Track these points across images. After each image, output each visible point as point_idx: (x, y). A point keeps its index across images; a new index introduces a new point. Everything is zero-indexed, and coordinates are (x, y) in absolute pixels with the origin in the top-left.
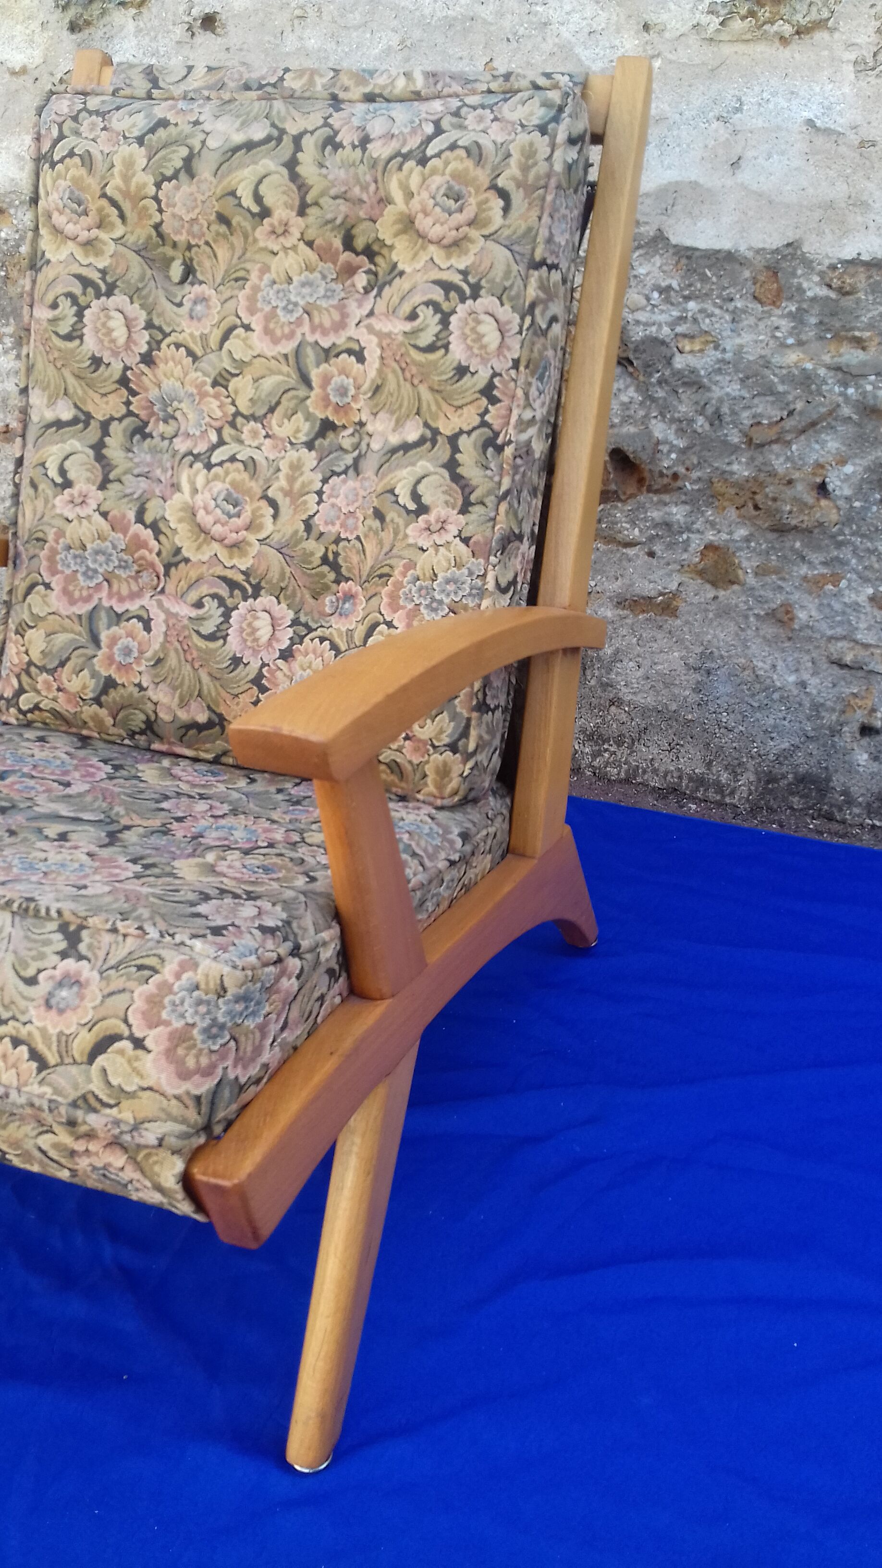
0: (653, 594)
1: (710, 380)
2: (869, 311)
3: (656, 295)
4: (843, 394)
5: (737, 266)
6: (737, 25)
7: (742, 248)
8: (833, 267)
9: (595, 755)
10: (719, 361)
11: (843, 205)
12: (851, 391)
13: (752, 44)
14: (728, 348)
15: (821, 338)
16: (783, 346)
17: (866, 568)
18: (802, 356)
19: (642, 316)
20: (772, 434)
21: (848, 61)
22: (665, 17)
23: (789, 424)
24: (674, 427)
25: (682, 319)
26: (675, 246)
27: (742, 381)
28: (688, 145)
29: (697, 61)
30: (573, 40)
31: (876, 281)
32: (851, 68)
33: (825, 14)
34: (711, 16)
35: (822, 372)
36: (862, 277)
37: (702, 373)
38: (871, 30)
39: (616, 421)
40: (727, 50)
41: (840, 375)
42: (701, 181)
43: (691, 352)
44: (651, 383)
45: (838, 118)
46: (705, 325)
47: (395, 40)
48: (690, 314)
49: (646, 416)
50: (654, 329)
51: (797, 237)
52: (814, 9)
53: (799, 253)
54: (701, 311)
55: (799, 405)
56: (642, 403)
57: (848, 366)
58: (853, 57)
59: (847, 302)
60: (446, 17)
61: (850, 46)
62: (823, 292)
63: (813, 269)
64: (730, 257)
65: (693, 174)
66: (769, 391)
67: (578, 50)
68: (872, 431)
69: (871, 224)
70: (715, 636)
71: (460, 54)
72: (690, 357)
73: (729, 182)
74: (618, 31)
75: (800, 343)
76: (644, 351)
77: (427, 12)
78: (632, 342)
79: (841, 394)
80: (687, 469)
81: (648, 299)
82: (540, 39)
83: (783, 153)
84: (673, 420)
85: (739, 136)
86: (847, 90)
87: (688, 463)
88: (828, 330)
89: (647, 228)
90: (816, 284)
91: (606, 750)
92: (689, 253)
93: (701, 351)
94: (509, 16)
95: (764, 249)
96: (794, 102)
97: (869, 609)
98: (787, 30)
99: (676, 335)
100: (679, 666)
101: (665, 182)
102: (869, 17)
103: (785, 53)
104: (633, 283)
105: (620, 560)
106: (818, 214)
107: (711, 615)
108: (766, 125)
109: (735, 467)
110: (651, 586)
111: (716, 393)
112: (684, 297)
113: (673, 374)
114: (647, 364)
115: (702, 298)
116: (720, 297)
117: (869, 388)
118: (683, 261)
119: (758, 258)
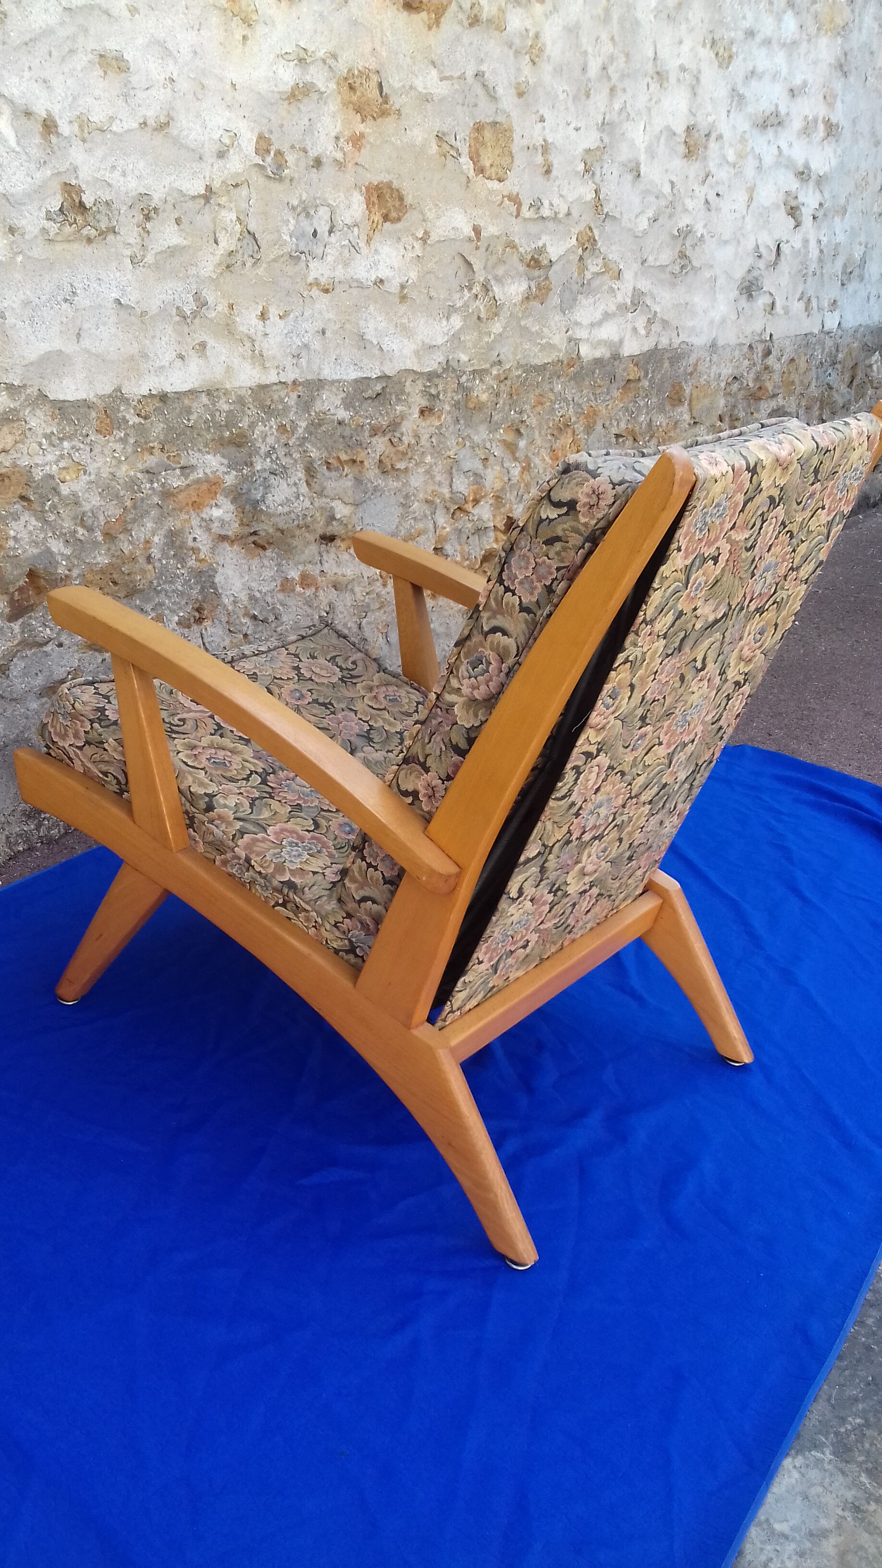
1: (83, 498)
2: (156, 428)
3: (44, 440)
4: (152, 489)
5: (88, 410)
6: (67, 229)
7: (92, 396)
8: (140, 402)
9: (38, 828)
10: (88, 483)
11: (137, 357)
12: (156, 485)
13: (72, 244)
14: (91, 472)
15: (136, 452)
16: (120, 462)
18: (129, 467)
19: (39, 460)
20: (119, 526)
21: (127, 256)
22: (24, 222)
23: (129, 517)
24: (62, 540)
25: (62, 456)
26: (51, 401)
27: (100, 493)
28: (50, 322)
29: (44, 256)
31: (158, 407)
32: (129, 261)
33: (114, 223)
34: (49, 222)
35: (139, 475)
36: (152, 405)
37: (79, 494)
38: (135, 234)
39: (28, 547)
40: (59, 248)
41: (148, 476)
42: (62, 349)
43: (72, 480)
44: (46, 511)
45: (130, 297)
46: (76, 456)
48: (66, 451)
49: (45, 538)
50: (48, 468)
51: (119, 383)
52: (106, 218)
53: (120, 394)
54: (72, 448)
55: (129, 503)
56: (41, 529)
57: (151, 468)
58: (129, 253)
59: (147, 424)
61: (126, 245)
62: (137, 420)
63: (130, 405)
64: (85, 403)
65: (57, 344)
66: (115, 497)
68: (166, 509)
69: (151, 368)
72: (71, 483)
73: (78, 348)
75: (127, 459)
76: (41, 487)
78: (34, 482)
79: (150, 489)
80: (69, 570)
81: (40, 445)
83: (105, 324)
84: (61, 536)
85: (78, 313)
86: (129, 276)
87: (72, 565)
88: (139, 446)
89: (32, 389)
90: (133, 415)
91: (44, 819)
92: (58, 405)
93: (77, 478)
95: (104, 395)
96: (103, 286)
98: (93, 233)
99: (60, 469)
101: (42, 352)
102: (134, 224)
103: (89, 249)
104: (29, 434)
105: (41, 658)
106: (127, 366)
108: (93, 304)
109: (99, 559)
110: (65, 670)
111: (87, 507)
112: (59, 439)
113: (60, 500)
114: (41, 496)
115: (70, 438)
116: (81, 435)
117: (163, 480)
118: (58, 411)
119: (100, 402)
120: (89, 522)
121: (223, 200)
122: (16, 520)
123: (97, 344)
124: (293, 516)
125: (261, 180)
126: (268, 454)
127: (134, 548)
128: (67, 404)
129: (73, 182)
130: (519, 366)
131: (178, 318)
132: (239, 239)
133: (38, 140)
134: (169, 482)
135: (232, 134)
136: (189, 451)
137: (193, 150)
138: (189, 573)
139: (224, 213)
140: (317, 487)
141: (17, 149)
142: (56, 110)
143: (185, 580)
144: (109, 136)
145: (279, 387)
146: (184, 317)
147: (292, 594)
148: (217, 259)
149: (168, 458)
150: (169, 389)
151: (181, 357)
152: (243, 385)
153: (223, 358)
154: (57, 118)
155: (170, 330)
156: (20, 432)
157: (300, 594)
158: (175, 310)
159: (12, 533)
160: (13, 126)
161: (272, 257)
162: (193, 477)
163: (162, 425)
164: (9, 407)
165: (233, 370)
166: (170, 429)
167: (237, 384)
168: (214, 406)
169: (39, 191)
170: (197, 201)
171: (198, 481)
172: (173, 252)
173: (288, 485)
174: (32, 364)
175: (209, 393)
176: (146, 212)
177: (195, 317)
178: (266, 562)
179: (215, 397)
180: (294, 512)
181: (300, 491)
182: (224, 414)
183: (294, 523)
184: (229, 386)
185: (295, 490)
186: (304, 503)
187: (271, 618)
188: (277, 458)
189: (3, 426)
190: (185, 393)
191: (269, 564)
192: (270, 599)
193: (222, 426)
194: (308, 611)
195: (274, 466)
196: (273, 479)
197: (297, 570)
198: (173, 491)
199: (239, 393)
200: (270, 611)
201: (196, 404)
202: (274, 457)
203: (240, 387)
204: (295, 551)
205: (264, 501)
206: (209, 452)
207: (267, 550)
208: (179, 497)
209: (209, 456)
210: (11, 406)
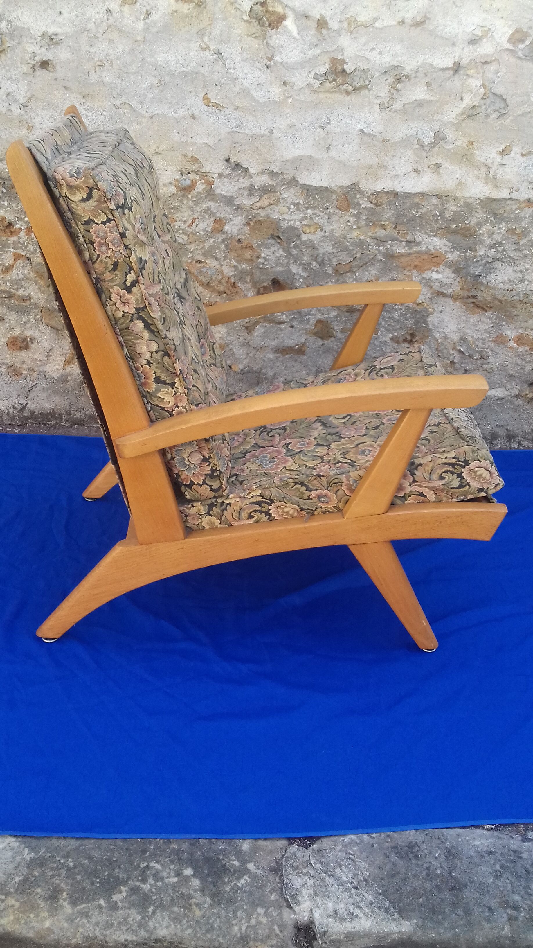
0: (293, 345)
1: (318, 245)
2: (388, 213)
3: (292, 207)
4: (379, 250)
5: (330, 193)
6: (328, 85)
7: (333, 185)
8: (373, 194)
10: (323, 237)
11: (376, 167)
12: (381, 248)
13: (333, 94)
14: (327, 231)
15: (367, 225)
16: (352, 229)
17: (388, 325)
18: (359, 233)
19: (286, 217)
20: (347, 268)
21: (377, 104)
22: (294, 79)
23: (355, 263)
24: (301, 267)
25: (306, 218)
26: (301, 184)
27: (333, 245)
28: (306, 139)
29: (309, 100)
30: (250, 87)
31: (390, 200)
32: (378, 107)
33: (367, 83)
34: (315, 80)
35: (368, 240)
36: (385, 198)
37: (315, 242)
38: (386, 91)
39: (274, 265)
40: (322, 96)
41: (376, 241)
42: (313, 155)
43: (310, 232)
44: (291, 248)
45: (374, 129)
46: (316, 220)
47: (155, 81)
48: (309, 216)
49: (288, 263)
50: (292, 222)
51: (357, 181)
52: (362, 80)
53: (357, 187)
54: (314, 214)
55: (358, 255)
56: (286, 257)
57: (379, 237)
58: (379, 102)
59: (379, 209)
60: (183, 72)
61: (377, 97)
62: (369, 205)
63: (364, 195)
64: (327, 189)
65: (309, 152)
66: (346, 249)
67: (252, 92)
68: (390, 265)
69: (388, 175)
70: (323, 362)
71: (190, 90)
72: (309, 235)
73: (326, 156)
74: (271, 84)
75: (359, 228)
76: (287, 233)
77: (172, 68)
78: (282, 229)
79: (377, 250)
80: (307, 286)
81: (289, 208)
82: (232, 85)
83: (349, 144)
84: (301, 264)
85: (329, 135)
86: (376, 116)
87: (308, 283)
88: (371, 222)
89: (287, 176)
90: (366, 201)
92: (308, 188)
93: (315, 232)
94: (217, 74)
95: (342, 186)
96: (353, 121)
97: (390, 343)
98: (350, 88)
99: (303, 225)
101: (296, 155)
102: (386, 85)
103: (348, 98)
104: (281, 201)
105: (277, 330)
106: (365, 171)
107: (320, 353)
108: (342, 131)
110: (292, 341)
111: (322, 251)
112: (305, 207)
113: (301, 243)
114: (288, 239)
115: (314, 208)
116: (322, 207)
117: (389, 246)
118: (305, 191)
119: (340, 190)
120: (320, 260)
121: (471, 72)
122: (267, 248)
123: (341, 155)
124: (514, 293)
125: (512, 60)
126: (493, 246)
128: (312, 188)
129: (340, 57)
131: (417, 146)
132: (483, 99)
133: (313, 32)
134: (394, 248)
135: (486, 29)
136: (417, 233)
137: (447, 39)
138: (406, 309)
139: (470, 80)
141: (298, 37)
142: (327, 14)
143: (401, 313)
144: (371, 30)
145: (513, 202)
146: (422, 146)
147: (502, 346)
148: (459, 111)
149: (398, 233)
150: (399, 189)
151: (417, 171)
152: (473, 196)
153: (457, 176)
154: (328, 19)
155: (410, 153)
156: (274, 199)
157: (511, 348)
158: (416, 141)
159: (263, 255)
160: (296, 24)
161: (519, 112)
162: (415, 249)
163: (393, 212)
164: (268, 184)
165: (466, 185)
166: (399, 215)
167: (468, 195)
168: (443, 206)
169: (312, 62)
170: (447, 72)
171: (419, 252)
172: (420, 104)
173: (514, 271)
174: (288, 161)
175: (439, 197)
176: (398, 77)
177: (434, 147)
178: (483, 319)
179: (446, 200)
180: (515, 290)
181: (525, 278)
182: (452, 213)
183: (515, 298)
184: (458, 195)
185: (521, 276)
186: (529, 287)
187: (477, 356)
188: (504, 250)
189: (265, 194)
190: (415, 194)
191: (486, 321)
192: (480, 344)
193: (450, 220)
194: (519, 362)
195: (500, 256)
196: (498, 264)
197: (515, 331)
198: (396, 255)
199: (468, 201)
200: (477, 352)
201: (426, 203)
202: (500, 249)
203: (470, 197)
204: (515, 318)
205: (485, 277)
206: (435, 236)
207: (486, 311)
208: (402, 259)
209: (435, 238)
210: (270, 183)
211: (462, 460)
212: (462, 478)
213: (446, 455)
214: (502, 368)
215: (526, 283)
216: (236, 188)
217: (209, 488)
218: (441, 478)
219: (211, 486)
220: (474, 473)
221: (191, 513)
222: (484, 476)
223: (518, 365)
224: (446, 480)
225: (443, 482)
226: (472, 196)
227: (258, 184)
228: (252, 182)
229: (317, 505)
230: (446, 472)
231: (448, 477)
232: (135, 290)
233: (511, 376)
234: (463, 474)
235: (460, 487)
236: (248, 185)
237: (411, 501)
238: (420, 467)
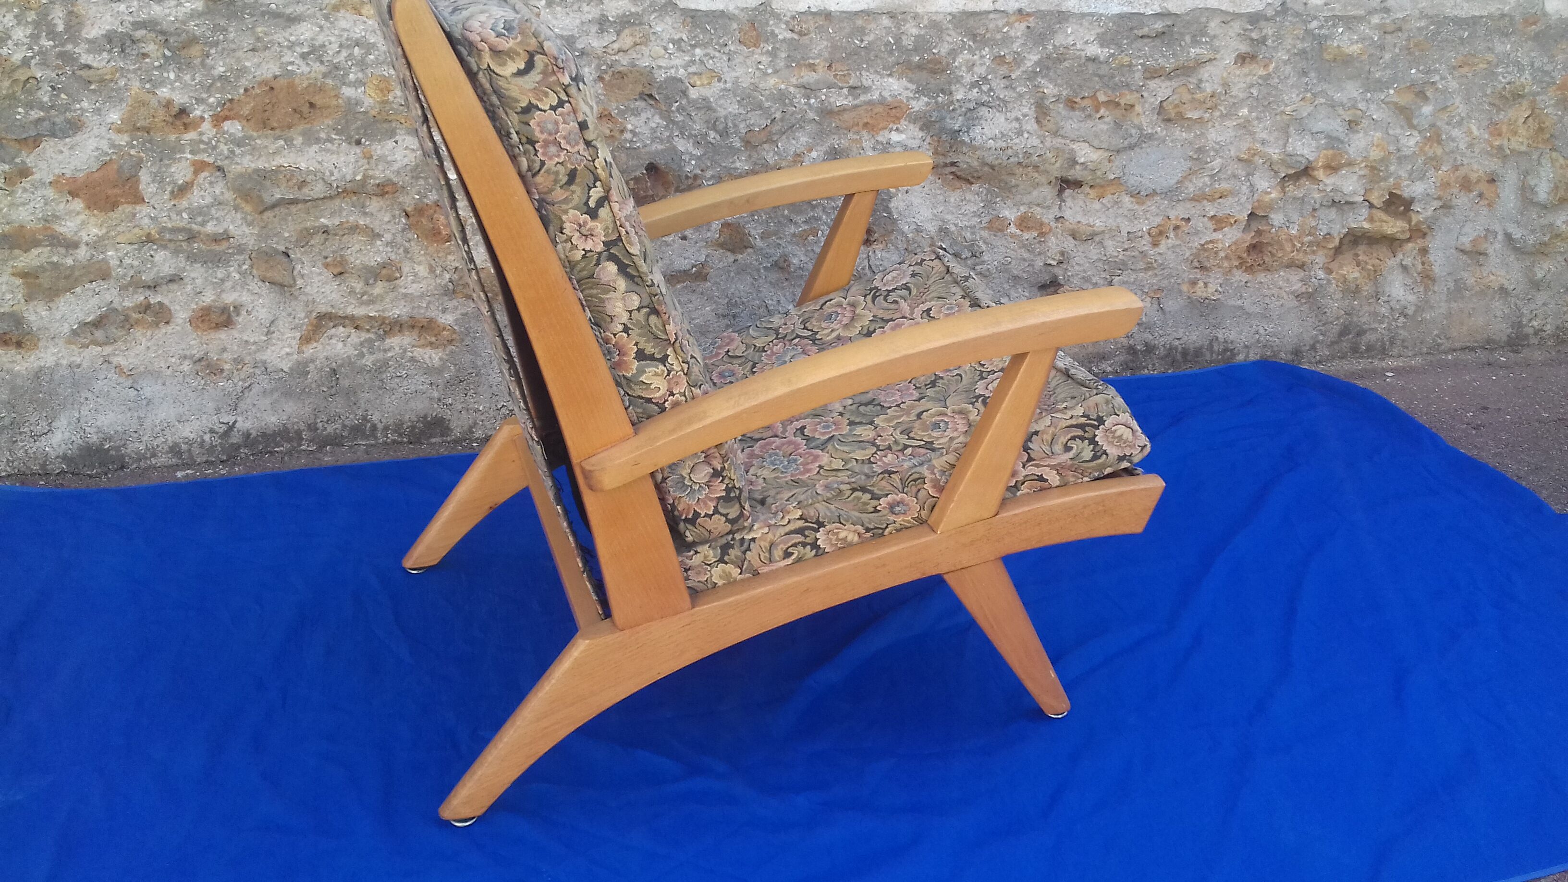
0: (688, 267)
1: (716, 104)
2: (817, 45)
3: (671, 46)
4: (809, 104)
5: (727, 21)
7: (731, 8)
8: (793, 18)
10: (722, 90)
12: (812, 101)
14: (728, 80)
15: (788, 67)
16: (765, 74)
18: (778, 80)
19: (663, 63)
20: (763, 136)
23: (776, 128)
24: (691, 141)
25: (693, 62)
26: (681, 9)
27: (738, 101)
31: (820, 25)
35: (792, 90)
36: (812, 23)
37: (711, 100)
39: (648, 142)
41: (803, 91)
43: (702, 85)
44: (673, 112)
46: (710, 64)
48: (697, 58)
49: (671, 137)
50: (673, 71)
53: (769, 8)
54: (706, 55)
55: (778, 115)
56: (666, 127)
57: (809, 84)
59: (804, 40)
62: (789, 35)
63: (781, 20)
64: (722, 14)
66: (760, 107)
68: (827, 127)
70: (737, 289)
72: (701, 89)
75: (776, 72)
76: (666, 88)
78: (657, 82)
79: (805, 104)
80: (702, 171)
81: (666, 49)
84: (690, 136)
87: (703, 166)
88: (793, 61)
90: (784, 30)
92: (693, 14)
93: (709, 84)
95: (747, 8)
99: (689, 74)
100: (711, 317)
104: (652, 38)
105: (660, 247)
107: (732, 274)
109: (738, 164)
110: (686, 261)
111: (722, 113)
112: (691, 45)
113: (689, 102)
114: (667, 97)
115: (705, 45)
116: (718, 43)
117: (823, 97)
118: (689, 20)
119: (743, 14)
120: (721, 127)
122: (636, 115)
124: (1010, 152)
126: (975, 84)
127: (780, 159)
128: (699, 13)
130: (1422, 16)
134: (832, 100)
136: (863, 73)
140: (1051, 126)
145: (997, 16)
147: (999, 234)
149: (835, 76)
150: (832, 7)
152: (941, 10)
156: (641, 35)
157: (1012, 236)
159: (629, 127)
162: (863, 98)
163: (825, 43)
164: (630, 11)
166: (834, 47)
167: (933, 9)
168: (899, 29)
171: (870, 103)
173: (1007, 119)
175: (892, 15)
178: (969, 196)
179: (901, 20)
180: (1011, 148)
181: (1024, 128)
182: (913, 38)
183: (1012, 159)
184: (920, 10)
185: (1017, 126)
186: (1029, 140)
187: (966, 254)
188: (991, 90)
189: (624, 28)
190: (856, 13)
191: (973, 199)
192: (968, 234)
193: (910, 50)
194: (1026, 255)
195: (985, 98)
196: (983, 111)
197: (1015, 210)
198: (837, 109)
199: (934, 18)
200: (965, 247)
201: (872, 26)
202: (985, 88)
203: (937, 12)
204: (1014, 190)
205: (968, 132)
206: (890, 75)
207: (971, 183)
208: (846, 116)
209: (890, 80)
210: (633, 10)
211: (1095, 417)
212: (1096, 444)
213: (1070, 413)
214: (1003, 268)
215: (1026, 135)
216: (578, 21)
217: (724, 519)
218: (1068, 449)
219: (726, 515)
220: (1111, 435)
221: (694, 564)
222: (1124, 437)
223: (1024, 260)
224: (1074, 451)
225: (1071, 455)
226: (939, 10)
227: (614, 13)
228: (603, 10)
229: (888, 520)
230: (1073, 438)
231: (1076, 445)
232: (603, 212)
233: (1016, 278)
234: (1097, 439)
235: (1095, 458)
236: (597, 16)
237: (1026, 491)
238: (1035, 437)
